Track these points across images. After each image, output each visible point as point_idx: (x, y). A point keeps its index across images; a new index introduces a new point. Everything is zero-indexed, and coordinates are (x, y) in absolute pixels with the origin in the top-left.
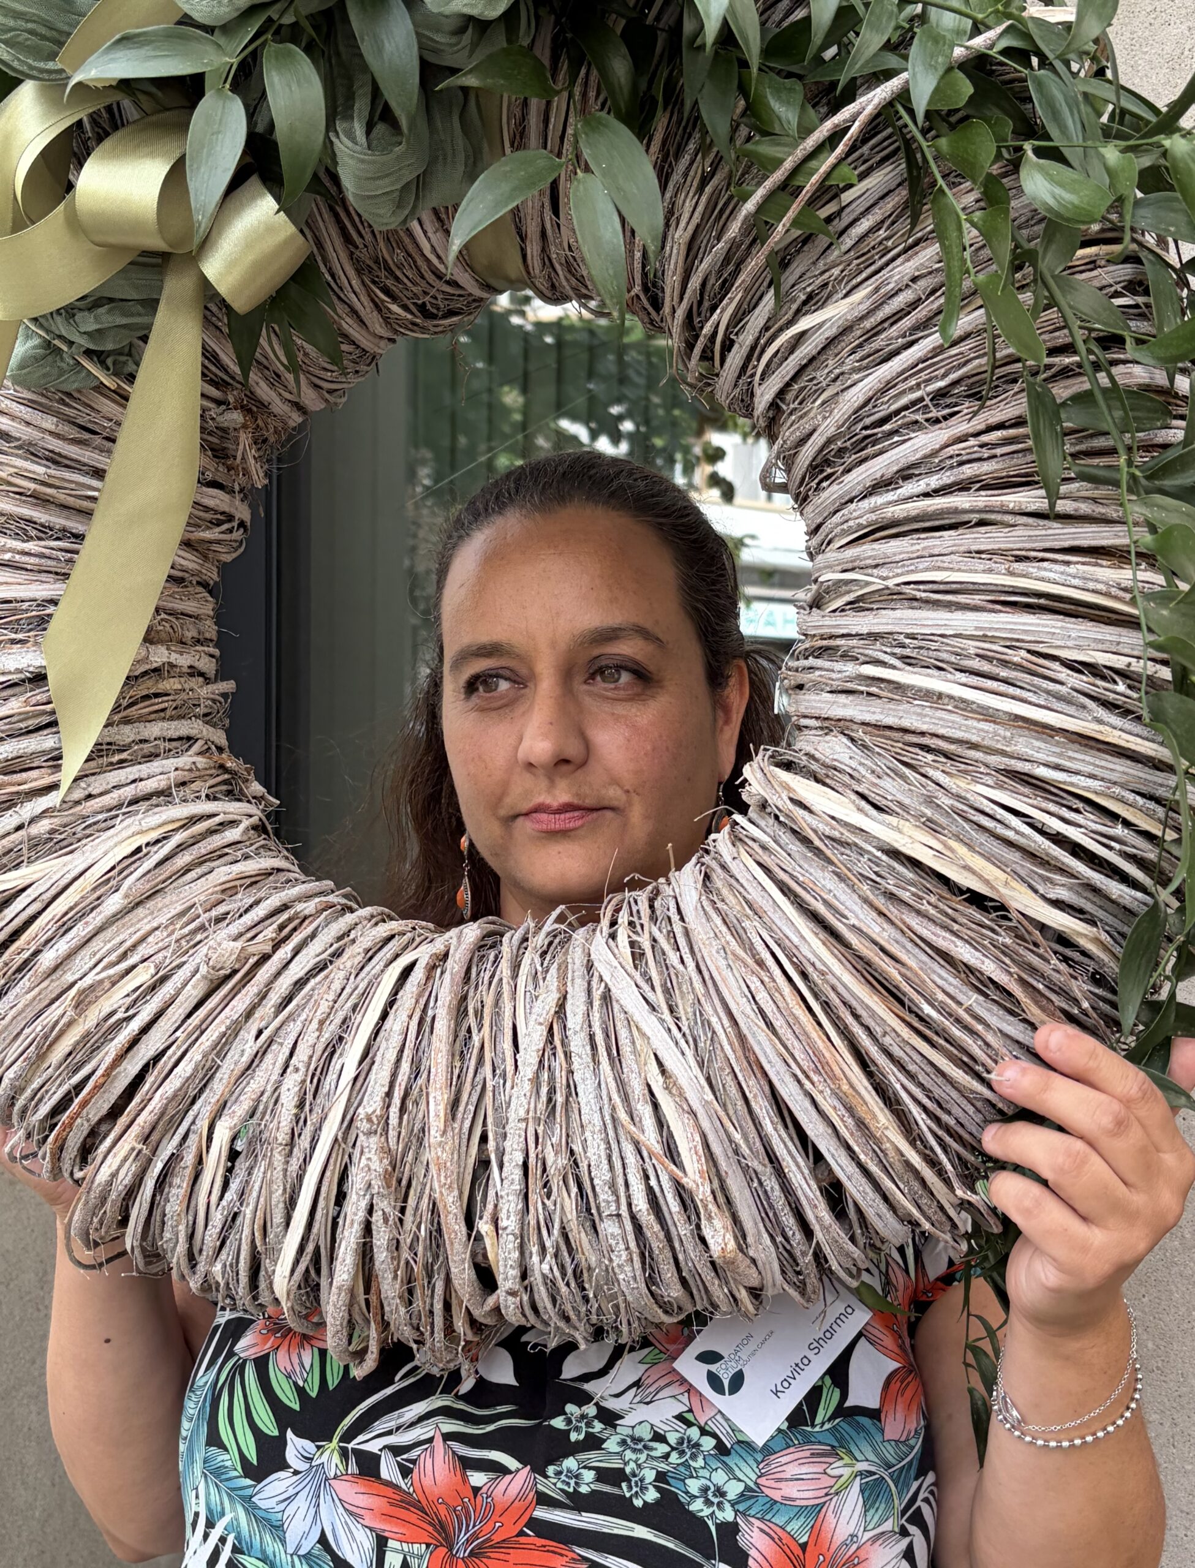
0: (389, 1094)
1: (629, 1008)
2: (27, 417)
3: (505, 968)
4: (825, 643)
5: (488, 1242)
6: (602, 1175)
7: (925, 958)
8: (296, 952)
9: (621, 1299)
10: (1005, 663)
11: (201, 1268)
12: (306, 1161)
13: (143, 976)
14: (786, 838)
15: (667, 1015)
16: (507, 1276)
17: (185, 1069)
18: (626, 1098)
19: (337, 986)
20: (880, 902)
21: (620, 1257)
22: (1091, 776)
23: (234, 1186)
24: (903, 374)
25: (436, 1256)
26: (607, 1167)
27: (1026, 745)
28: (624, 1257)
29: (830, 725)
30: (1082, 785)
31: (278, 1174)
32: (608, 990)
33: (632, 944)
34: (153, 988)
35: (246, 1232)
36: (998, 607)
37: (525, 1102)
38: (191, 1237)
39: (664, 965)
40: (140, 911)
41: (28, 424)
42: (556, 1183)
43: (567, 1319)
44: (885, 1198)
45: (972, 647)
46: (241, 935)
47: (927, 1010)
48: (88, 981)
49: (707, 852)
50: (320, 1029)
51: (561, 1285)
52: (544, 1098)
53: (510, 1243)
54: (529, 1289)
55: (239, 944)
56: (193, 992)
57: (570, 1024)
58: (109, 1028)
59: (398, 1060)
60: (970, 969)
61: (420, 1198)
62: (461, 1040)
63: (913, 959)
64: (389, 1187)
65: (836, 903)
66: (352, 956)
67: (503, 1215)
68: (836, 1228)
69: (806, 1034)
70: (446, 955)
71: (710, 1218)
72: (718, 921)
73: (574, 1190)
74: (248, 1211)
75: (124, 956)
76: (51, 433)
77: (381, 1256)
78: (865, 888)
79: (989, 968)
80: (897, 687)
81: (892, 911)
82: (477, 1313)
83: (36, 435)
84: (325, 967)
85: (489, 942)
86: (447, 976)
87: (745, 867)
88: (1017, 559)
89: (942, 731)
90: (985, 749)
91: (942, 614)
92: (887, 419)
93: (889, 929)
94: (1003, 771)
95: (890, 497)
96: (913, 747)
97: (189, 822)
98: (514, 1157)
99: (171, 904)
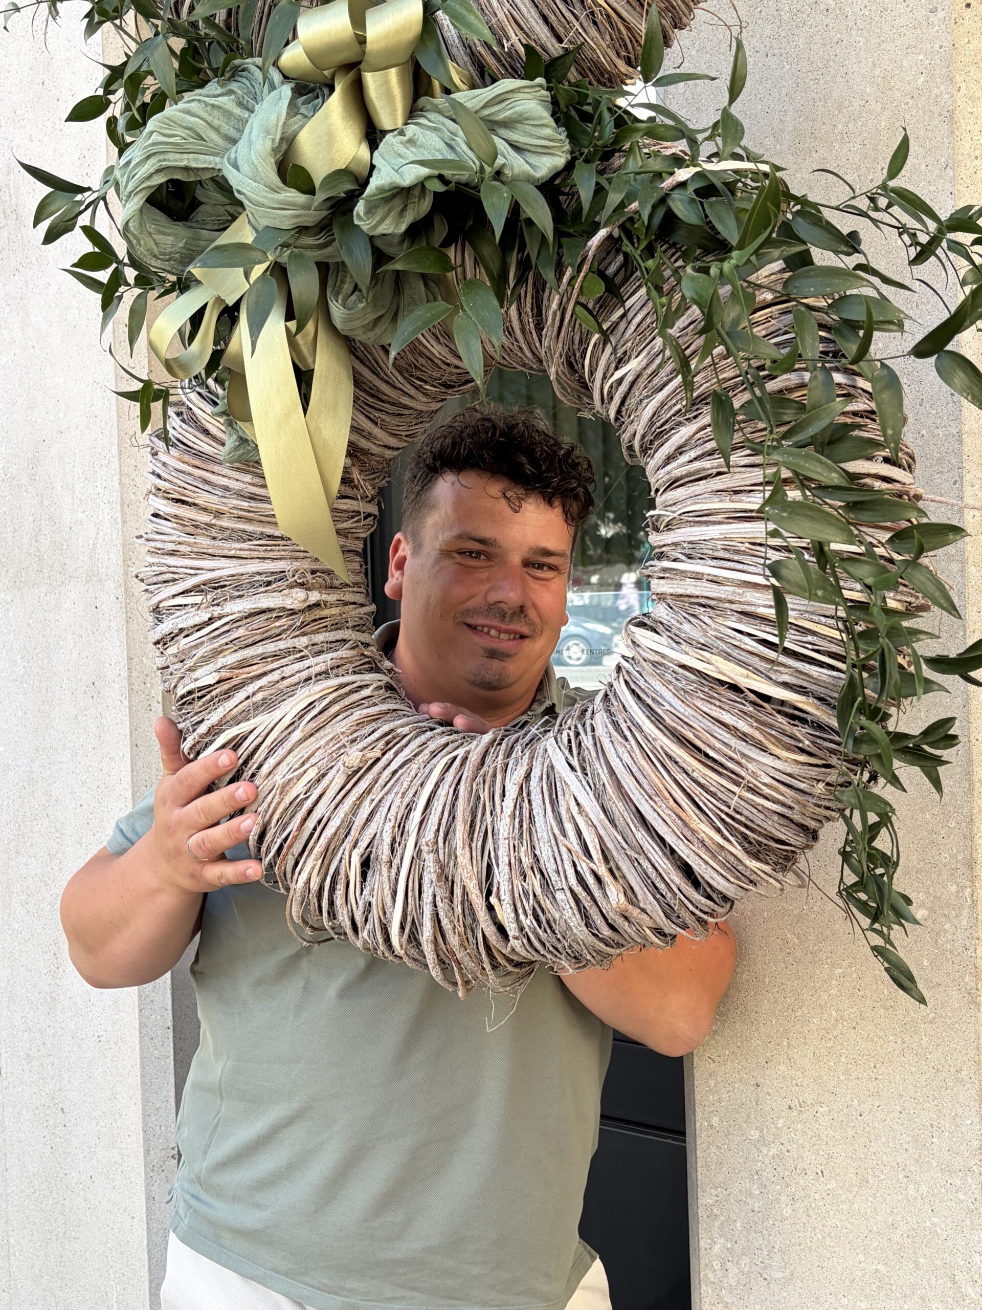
0: (438, 830)
1: (562, 770)
2: (237, 477)
3: (500, 756)
5: (496, 908)
6: (550, 867)
7: (709, 724)
8: (395, 756)
10: (737, 552)
12: (399, 870)
13: (312, 774)
15: (579, 773)
16: (512, 929)
18: (560, 822)
19: (413, 773)
20: (680, 694)
21: (568, 913)
22: (793, 610)
23: (369, 886)
24: (671, 396)
25: (473, 920)
26: (552, 861)
27: (751, 596)
28: (570, 910)
31: (385, 879)
32: (552, 762)
33: (569, 736)
34: (318, 781)
35: (376, 913)
36: (731, 521)
37: (507, 828)
38: (352, 918)
40: (312, 739)
41: (237, 480)
42: (528, 872)
45: (719, 545)
46: (365, 748)
47: (712, 753)
48: (286, 779)
50: (403, 798)
51: (541, 931)
52: (517, 825)
53: (508, 909)
54: (526, 936)
55: (364, 753)
56: (339, 781)
57: (532, 781)
58: (297, 803)
59: (444, 810)
60: (736, 729)
63: (702, 725)
64: (439, 880)
65: (659, 699)
66: (425, 756)
67: (502, 893)
69: (648, 775)
71: (608, 885)
73: (538, 876)
74: (375, 902)
75: (303, 764)
76: (249, 484)
77: (445, 922)
78: (671, 687)
79: (742, 726)
80: (683, 572)
81: (687, 698)
83: (242, 486)
84: (409, 763)
85: (499, 742)
86: (468, 761)
88: (736, 492)
89: (706, 594)
90: (731, 602)
91: (704, 528)
92: (667, 421)
93: (689, 710)
94: (741, 613)
95: (674, 464)
96: (694, 605)
97: (339, 688)
98: (504, 860)
99: (327, 734)
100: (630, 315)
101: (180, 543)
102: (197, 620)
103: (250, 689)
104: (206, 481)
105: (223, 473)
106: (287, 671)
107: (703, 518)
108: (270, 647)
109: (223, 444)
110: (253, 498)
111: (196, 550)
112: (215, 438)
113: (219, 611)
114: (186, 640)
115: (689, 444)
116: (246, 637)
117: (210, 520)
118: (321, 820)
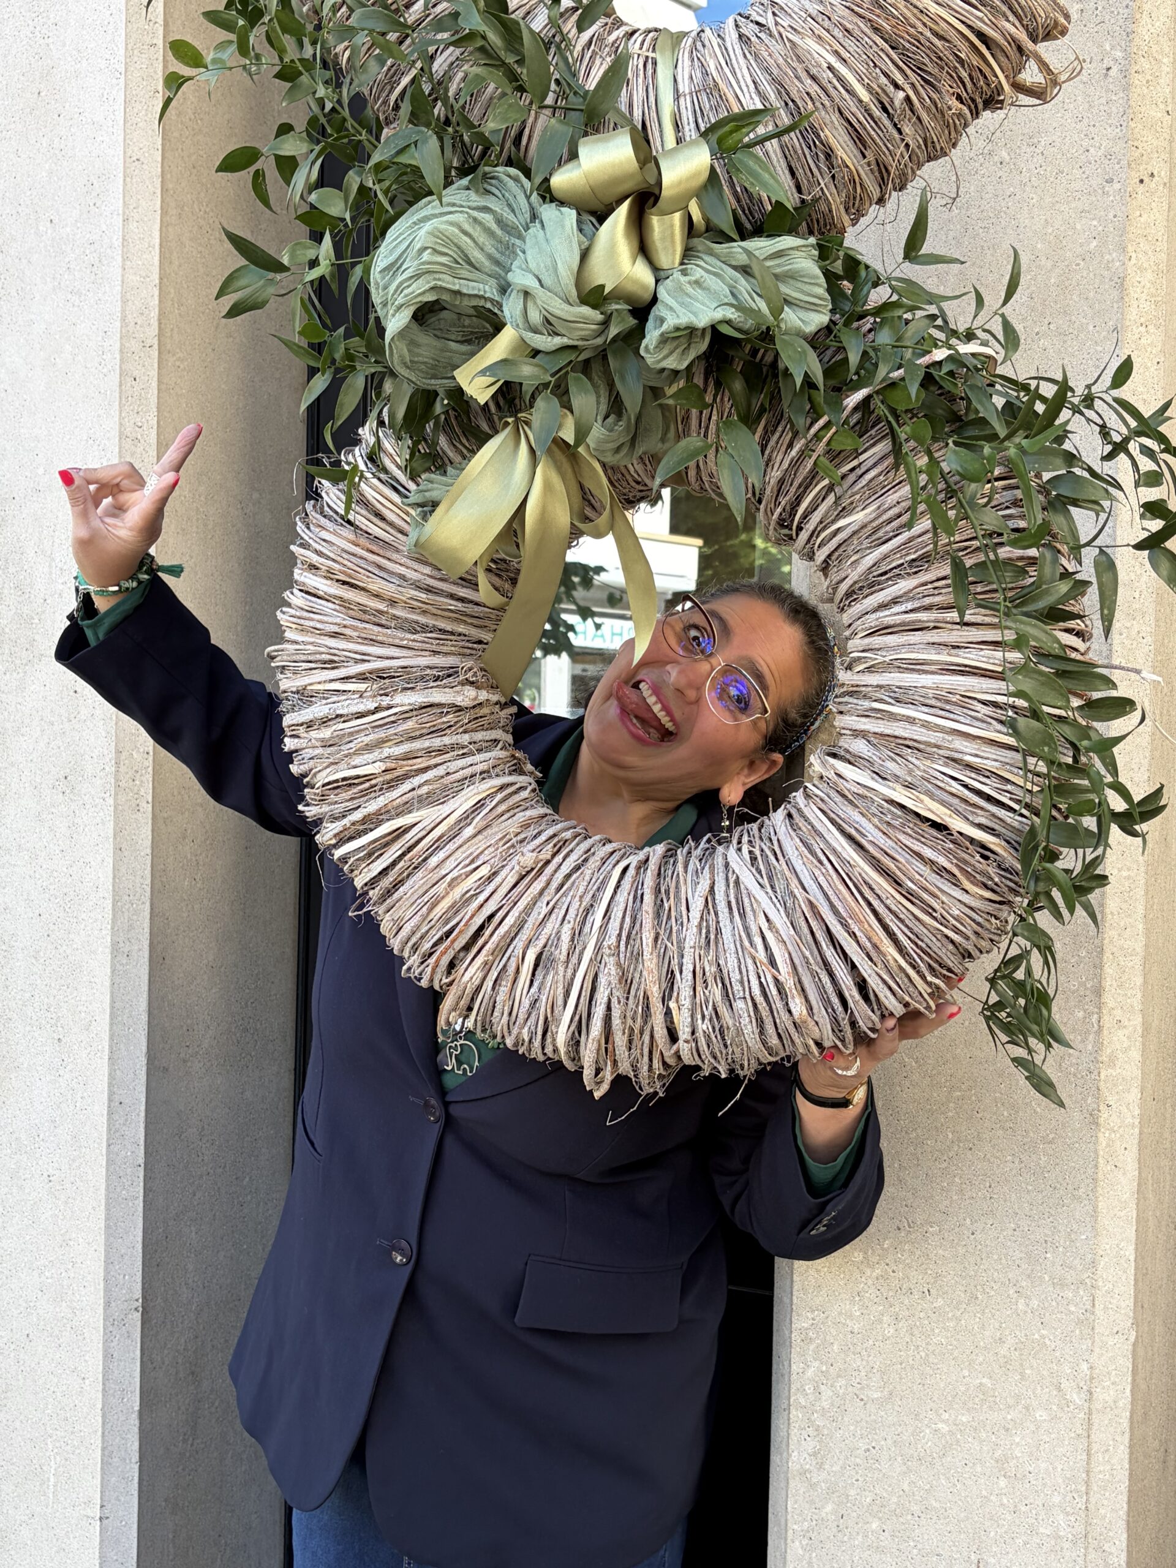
0: (620, 935)
1: (750, 887)
3: (680, 867)
4: (855, 689)
5: (674, 1013)
6: (735, 976)
7: (908, 856)
8: (564, 860)
9: (745, 1046)
10: (948, 702)
11: (515, 1031)
12: (575, 971)
13: (484, 871)
14: (833, 794)
15: (769, 890)
16: (684, 1033)
17: (510, 920)
18: (749, 936)
19: (587, 878)
20: (884, 827)
21: (745, 1020)
22: (996, 760)
23: (536, 984)
24: (896, 550)
25: (646, 1022)
26: (737, 970)
27: (959, 744)
28: (747, 1019)
29: (857, 734)
30: (990, 765)
31: (561, 978)
32: (738, 877)
33: (750, 852)
34: (490, 879)
35: (543, 1009)
36: (945, 672)
37: (694, 938)
38: (510, 1014)
39: (768, 863)
40: (480, 837)
41: (414, 570)
42: (710, 980)
43: (715, 1058)
44: (890, 988)
45: (931, 693)
46: (533, 851)
47: (910, 884)
48: (455, 874)
49: (790, 802)
50: (581, 901)
51: (713, 1036)
52: (704, 936)
53: (686, 1013)
54: (696, 1041)
55: (535, 854)
56: (511, 880)
57: (717, 897)
58: (466, 900)
59: (624, 917)
60: (931, 861)
61: (638, 989)
62: (659, 906)
63: (902, 857)
64: (620, 983)
65: (861, 829)
66: (595, 862)
67: (682, 998)
68: (862, 1002)
69: (845, 898)
70: (647, 860)
71: (793, 998)
72: (798, 840)
73: (720, 985)
74: (544, 998)
75: (472, 861)
77: (616, 1022)
78: (876, 820)
79: (943, 861)
80: (895, 714)
81: (890, 831)
82: (666, 1054)
83: (420, 577)
84: (579, 868)
85: (671, 854)
86: (649, 871)
87: (812, 812)
88: (954, 647)
89: (916, 737)
90: (938, 747)
91: (915, 676)
92: (885, 573)
93: (890, 842)
94: (947, 758)
95: (887, 613)
96: (900, 746)
97: (502, 788)
98: (688, 967)
99: (495, 833)
100: (861, 470)
101: (345, 627)
102: (362, 708)
103: (417, 781)
104: (380, 567)
105: (403, 560)
106: (452, 766)
107: (915, 666)
108: (437, 742)
109: (402, 533)
110: (429, 590)
111: (364, 636)
112: (391, 524)
113: (386, 701)
114: (342, 726)
115: (906, 596)
116: (414, 730)
117: (382, 606)
118: (491, 917)
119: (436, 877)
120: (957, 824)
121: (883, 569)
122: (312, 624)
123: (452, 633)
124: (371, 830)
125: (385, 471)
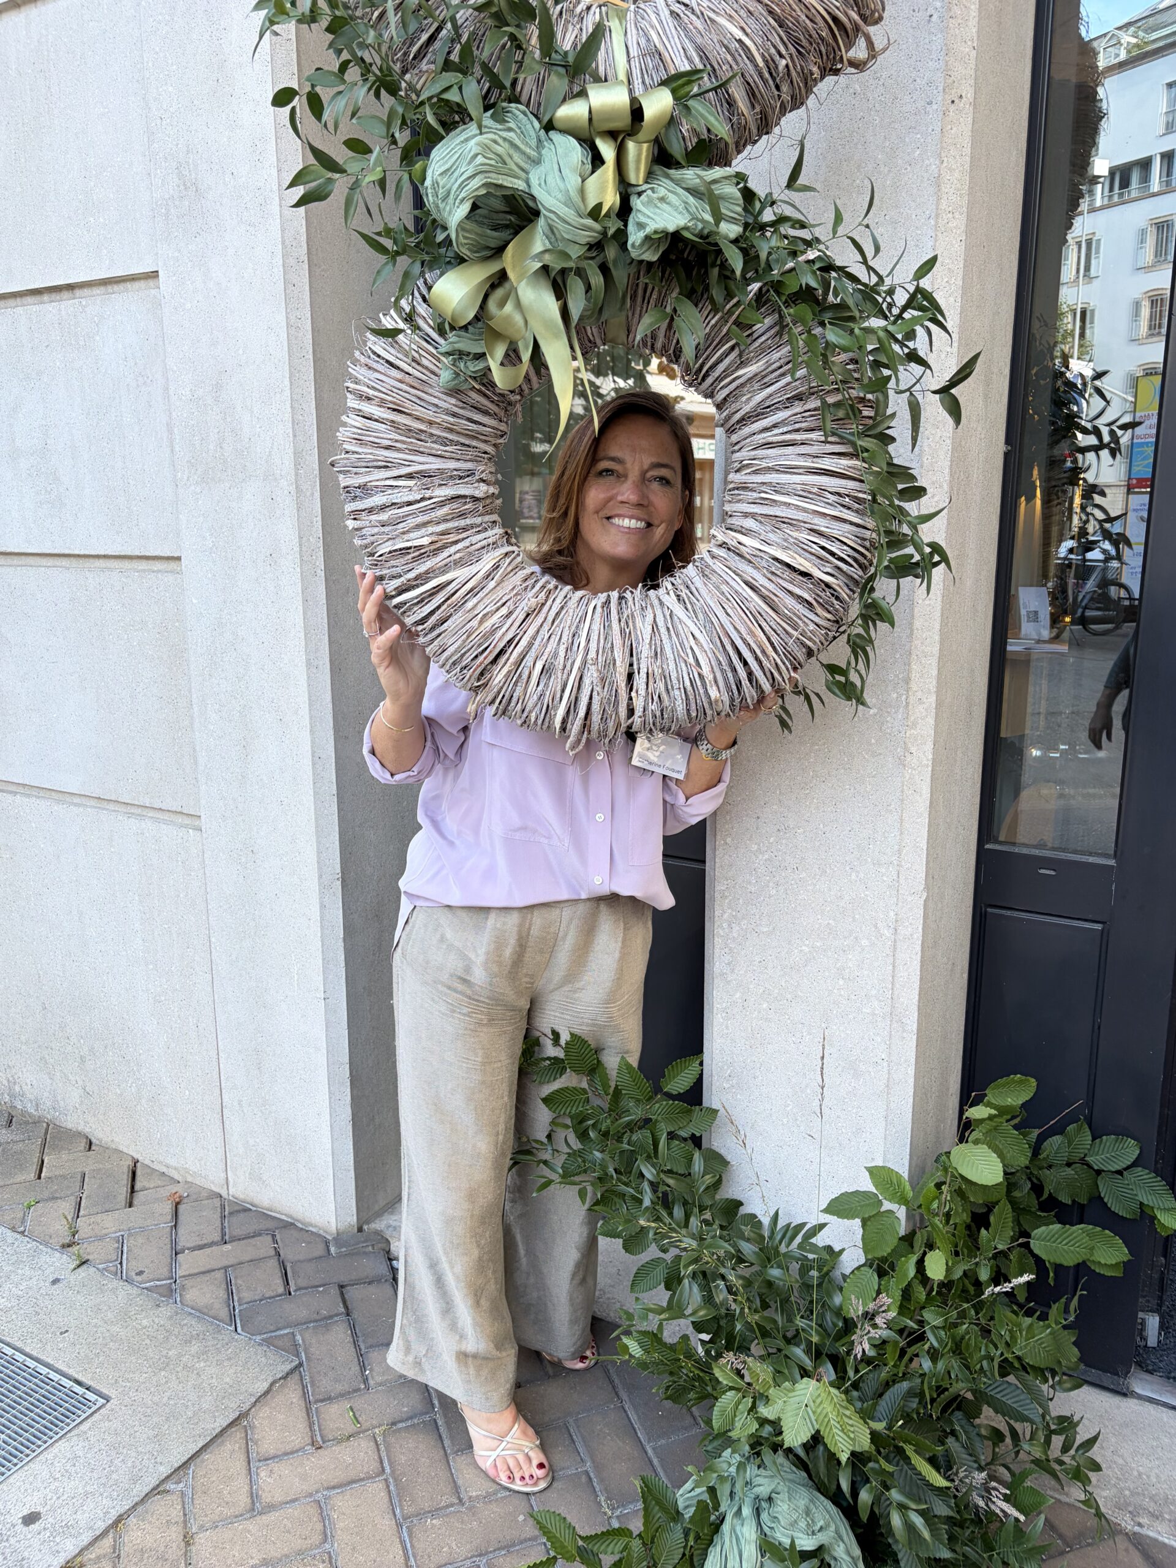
0: (598, 649)
1: (681, 618)
3: (630, 604)
4: (744, 485)
5: (633, 699)
6: (674, 675)
7: (786, 594)
8: (553, 603)
10: (813, 493)
11: (525, 715)
12: (569, 675)
13: (504, 611)
14: (733, 555)
15: (694, 618)
16: (638, 712)
17: (523, 643)
18: (682, 649)
19: (570, 615)
20: (769, 575)
21: (679, 702)
22: (839, 530)
23: (541, 685)
24: (779, 391)
25: (615, 705)
27: (816, 520)
29: (746, 515)
30: (836, 533)
31: (559, 678)
32: (671, 610)
33: (676, 595)
34: (508, 615)
35: (546, 700)
36: (808, 473)
40: (498, 588)
42: (658, 679)
45: (799, 487)
46: (533, 597)
47: (786, 612)
48: (485, 612)
50: (570, 628)
51: (657, 713)
52: (653, 650)
53: (641, 699)
54: (645, 716)
56: (522, 617)
57: (659, 625)
58: (493, 630)
59: (599, 640)
60: (799, 597)
63: (780, 593)
65: (755, 577)
66: (572, 604)
67: (640, 690)
69: (745, 623)
70: (608, 601)
71: (712, 686)
72: (709, 585)
73: (664, 681)
74: (547, 693)
75: (496, 603)
77: (596, 707)
78: (765, 572)
79: (806, 596)
80: (774, 501)
81: (773, 578)
84: (565, 607)
86: (611, 607)
87: (718, 566)
88: (815, 457)
89: (788, 516)
90: (805, 523)
91: (788, 476)
92: (768, 407)
93: (774, 585)
94: (810, 530)
95: (769, 434)
96: (779, 522)
97: (506, 554)
98: (643, 671)
99: (508, 585)
100: (755, 335)
101: (397, 441)
102: (411, 498)
103: (453, 549)
104: (419, 398)
105: (437, 394)
106: (474, 539)
107: (788, 470)
108: (462, 523)
109: (436, 375)
110: (454, 415)
111: (408, 447)
112: (426, 368)
113: (428, 494)
114: (396, 511)
115: (783, 423)
116: (448, 515)
117: (423, 427)
118: (510, 642)
119: (471, 615)
120: (817, 573)
121: (767, 404)
122: (371, 439)
123: (469, 446)
124: (422, 585)
125: (419, 328)
